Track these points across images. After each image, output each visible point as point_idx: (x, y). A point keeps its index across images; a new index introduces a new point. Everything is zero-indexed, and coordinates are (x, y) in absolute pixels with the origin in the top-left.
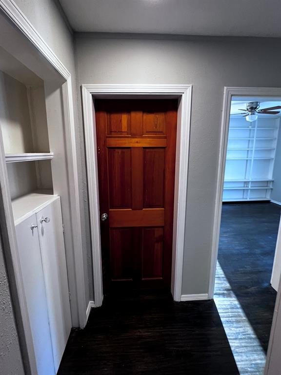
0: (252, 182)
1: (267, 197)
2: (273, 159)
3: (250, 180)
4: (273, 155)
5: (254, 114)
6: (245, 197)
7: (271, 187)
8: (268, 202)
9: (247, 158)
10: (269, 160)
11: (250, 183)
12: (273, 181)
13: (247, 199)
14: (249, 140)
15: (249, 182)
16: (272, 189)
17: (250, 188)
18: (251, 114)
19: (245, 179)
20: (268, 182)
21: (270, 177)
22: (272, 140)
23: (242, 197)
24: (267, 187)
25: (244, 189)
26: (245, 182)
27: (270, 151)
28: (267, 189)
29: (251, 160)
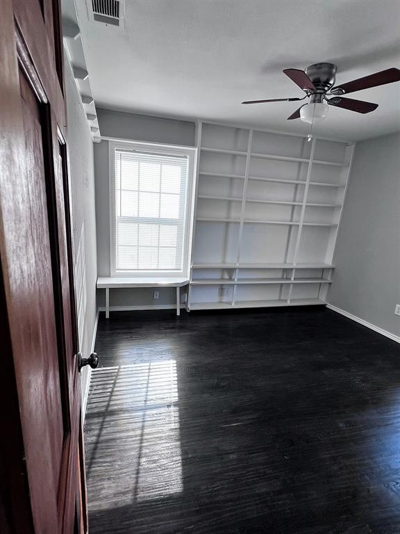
0: (297, 270)
1: (321, 298)
2: (336, 226)
3: (294, 266)
4: (336, 219)
5: (320, 101)
6: (282, 298)
7: (329, 279)
8: (322, 308)
9: (291, 221)
10: (328, 229)
11: (294, 271)
12: (333, 269)
13: (286, 301)
14: (297, 185)
15: (292, 269)
16: (331, 283)
17: (292, 280)
18: (314, 101)
19: (285, 262)
20: (323, 269)
21: (328, 261)
22: (337, 188)
23: (277, 298)
24: (322, 278)
25: (282, 284)
26: (285, 270)
27: (332, 209)
28: (321, 284)
29: (298, 226)
